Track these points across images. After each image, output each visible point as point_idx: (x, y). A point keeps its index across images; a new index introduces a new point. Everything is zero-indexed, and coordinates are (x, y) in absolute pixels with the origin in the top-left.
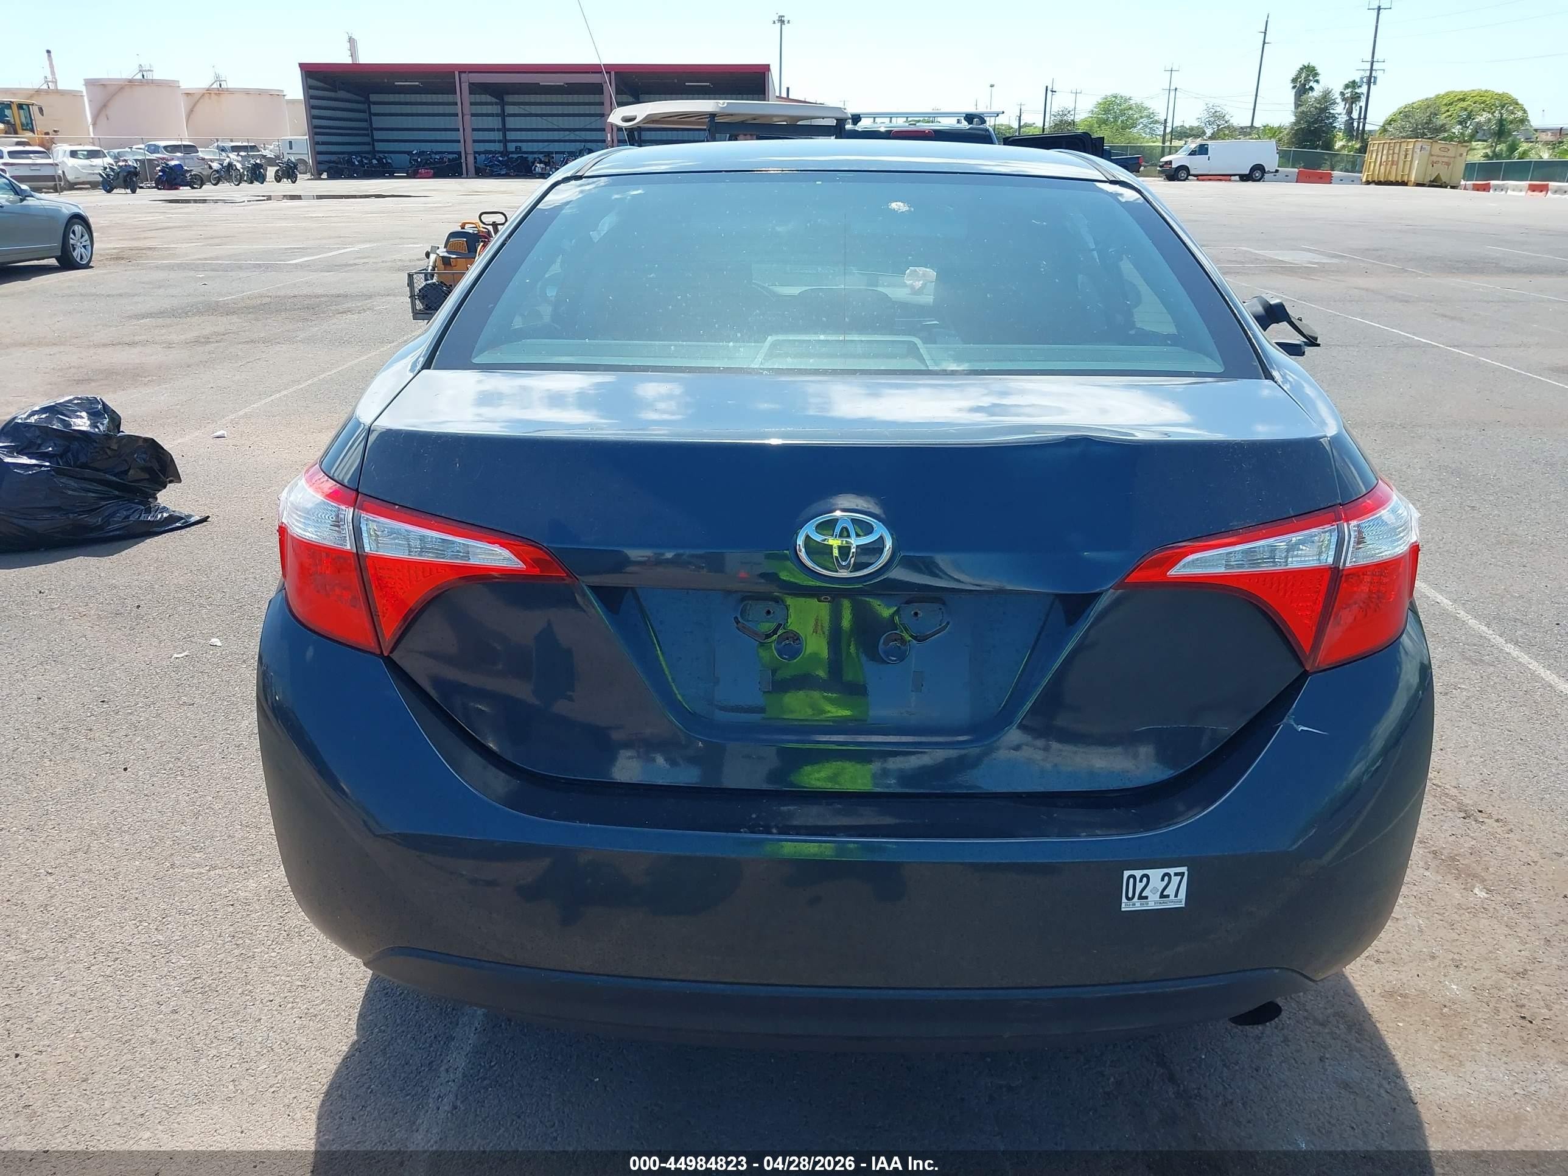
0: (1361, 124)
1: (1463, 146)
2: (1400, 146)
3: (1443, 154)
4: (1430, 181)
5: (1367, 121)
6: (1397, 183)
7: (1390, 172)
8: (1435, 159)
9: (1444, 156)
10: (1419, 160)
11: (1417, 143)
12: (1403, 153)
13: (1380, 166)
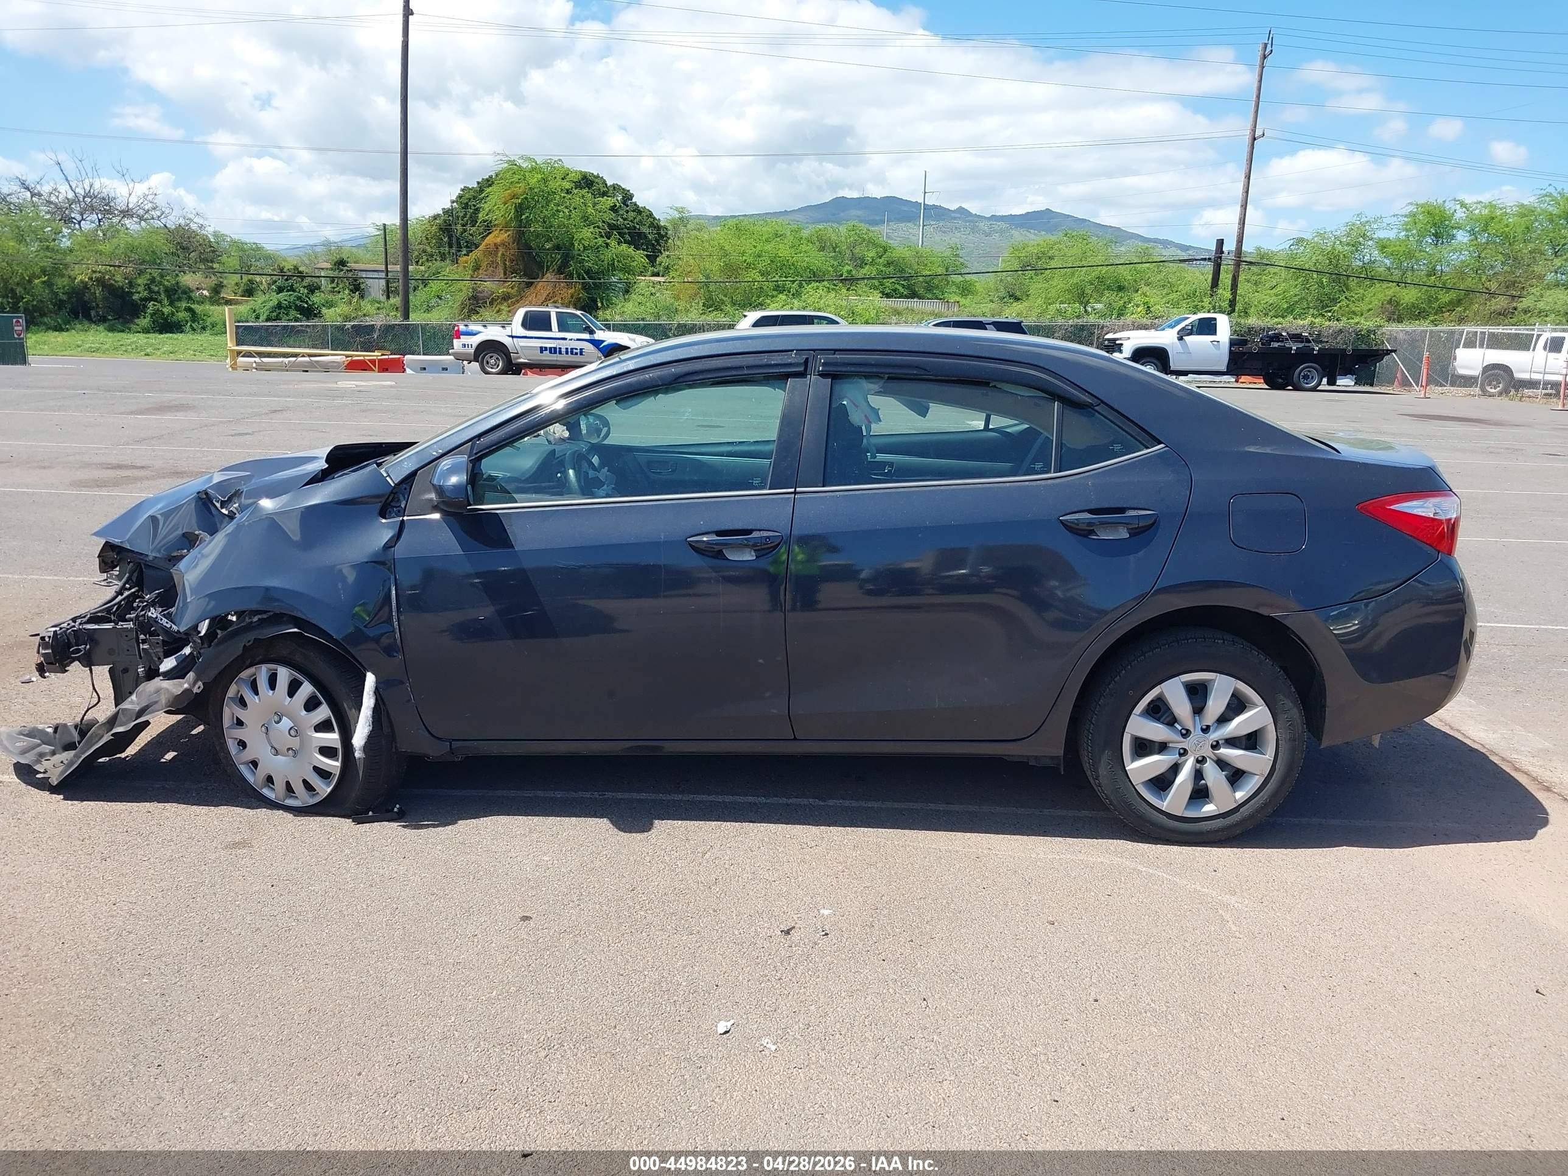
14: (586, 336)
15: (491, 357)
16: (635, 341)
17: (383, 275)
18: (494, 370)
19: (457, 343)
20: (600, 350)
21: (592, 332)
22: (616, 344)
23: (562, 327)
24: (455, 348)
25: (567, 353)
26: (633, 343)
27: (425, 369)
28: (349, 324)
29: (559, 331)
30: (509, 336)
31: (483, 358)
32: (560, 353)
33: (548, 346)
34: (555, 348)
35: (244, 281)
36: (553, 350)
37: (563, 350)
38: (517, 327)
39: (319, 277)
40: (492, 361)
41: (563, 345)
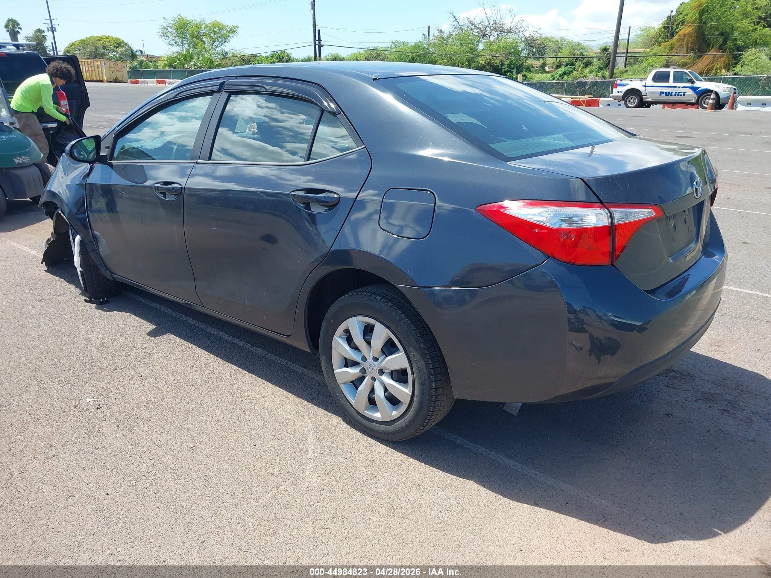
0: (55, 52)
1: (124, 63)
2: (93, 63)
3: (115, 66)
4: (114, 80)
5: (58, 50)
6: (97, 81)
7: (92, 76)
8: (113, 69)
9: (116, 68)
10: (105, 70)
11: (102, 61)
12: (96, 66)
13: (86, 73)
14: (689, 85)
15: (632, 98)
16: (719, 87)
17: (625, 55)
18: (631, 105)
19: (615, 91)
20: (696, 93)
21: (693, 82)
22: (707, 89)
23: (676, 80)
24: (613, 93)
25: (675, 95)
26: (718, 88)
27: (609, 105)
28: (575, 81)
29: (673, 82)
30: (643, 86)
31: (627, 99)
32: (671, 95)
33: (665, 91)
34: (669, 92)
35: (557, 61)
36: (667, 94)
37: (674, 94)
38: (649, 81)
39: (592, 57)
40: (632, 100)
41: (674, 90)
